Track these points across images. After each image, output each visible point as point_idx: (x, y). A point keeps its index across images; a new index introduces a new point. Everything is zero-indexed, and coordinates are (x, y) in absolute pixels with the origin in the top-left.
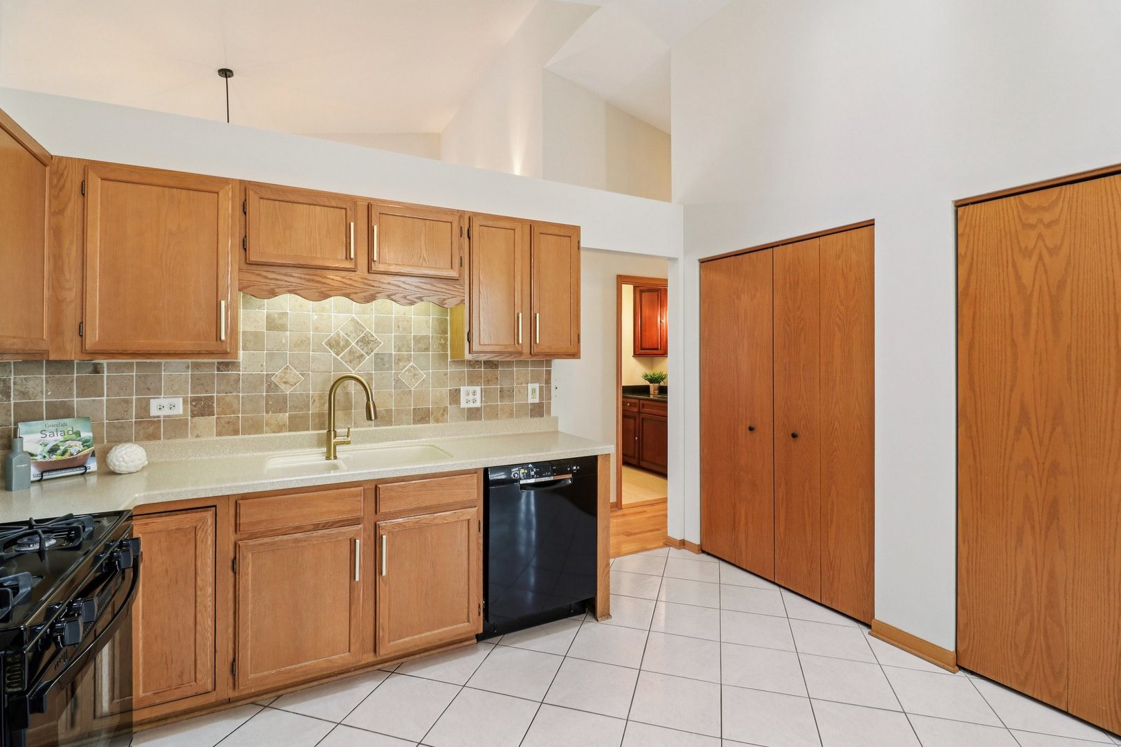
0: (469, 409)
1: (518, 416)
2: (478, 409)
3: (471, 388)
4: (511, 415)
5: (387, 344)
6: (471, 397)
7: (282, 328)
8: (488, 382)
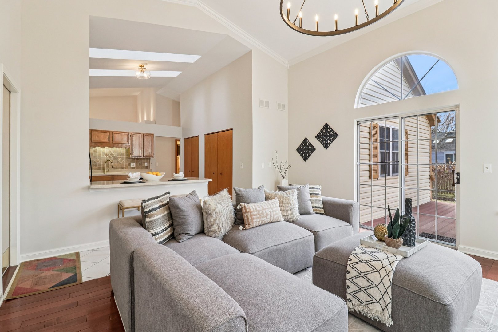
0: (133, 167)
1: (143, 169)
2: (134, 167)
3: (133, 163)
4: (141, 168)
5: (116, 155)
6: (133, 165)
7: (96, 152)
8: (136, 162)
